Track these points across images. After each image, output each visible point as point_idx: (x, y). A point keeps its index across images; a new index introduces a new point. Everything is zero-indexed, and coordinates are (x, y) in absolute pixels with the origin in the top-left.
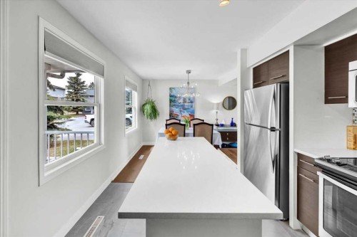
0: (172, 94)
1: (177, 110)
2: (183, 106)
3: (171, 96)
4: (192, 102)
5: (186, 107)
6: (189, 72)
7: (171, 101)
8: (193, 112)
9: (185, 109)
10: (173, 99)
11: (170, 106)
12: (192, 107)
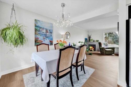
0: (37, 25)
1: (41, 37)
2: (46, 35)
3: (36, 26)
4: (51, 33)
5: (48, 36)
6: (63, 5)
7: (36, 30)
8: (52, 39)
9: (47, 37)
10: (38, 29)
11: (35, 34)
12: (51, 36)
